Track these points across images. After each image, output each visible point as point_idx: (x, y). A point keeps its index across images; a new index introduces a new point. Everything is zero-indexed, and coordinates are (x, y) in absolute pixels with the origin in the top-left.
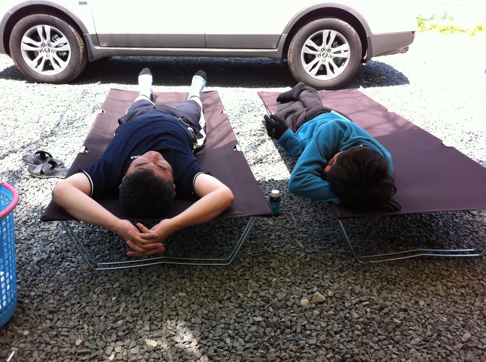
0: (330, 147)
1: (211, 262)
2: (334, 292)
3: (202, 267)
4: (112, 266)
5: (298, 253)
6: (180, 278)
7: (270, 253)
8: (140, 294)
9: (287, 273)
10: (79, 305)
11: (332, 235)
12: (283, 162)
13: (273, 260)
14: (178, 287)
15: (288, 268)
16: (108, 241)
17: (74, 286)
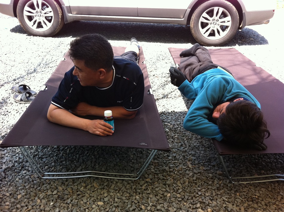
0: (216, 97)
1: (124, 176)
2: (212, 209)
3: (117, 181)
4: (55, 176)
5: (187, 172)
6: (101, 189)
7: (167, 172)
8: (70, 201)
9: (179, 189)
10: (26, 208)
11: (213, 158)
12: (182, 97)
13: (169, 177)
14: (98, 197)
15: (180, 185)
16: (55, 155)
17: (26, 191)
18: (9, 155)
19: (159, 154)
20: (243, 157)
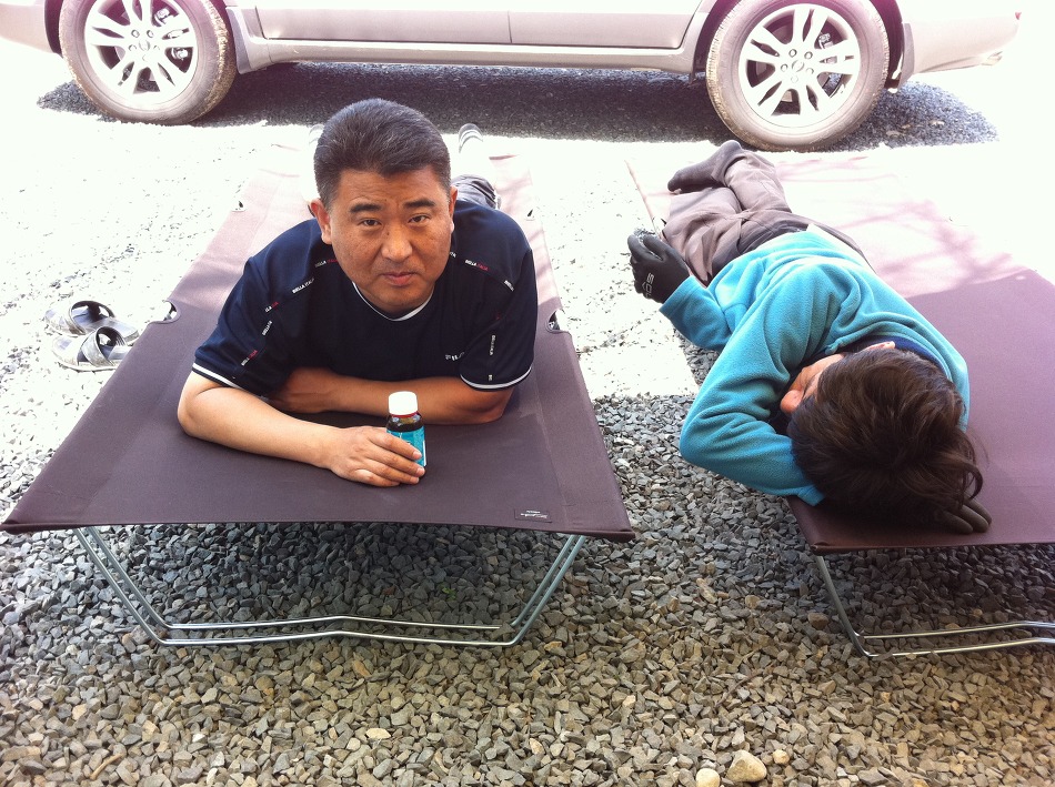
0: (800, 339)
1: (465, 634)
2: (790, 751)
3: (439, 650)
4: (211, 634)
5: (698, 616)
6: (380, 681)
7: (623, 615)
8: (266, 727)
9: (666, 679)
10: (105, 752)
11: (794, 563)
13: (631, 636)
14: (369, 712)
15: (670, 663)
17: (102, 691)
18: (38, 562)
19: (591, 552)
20: (902, 559)
